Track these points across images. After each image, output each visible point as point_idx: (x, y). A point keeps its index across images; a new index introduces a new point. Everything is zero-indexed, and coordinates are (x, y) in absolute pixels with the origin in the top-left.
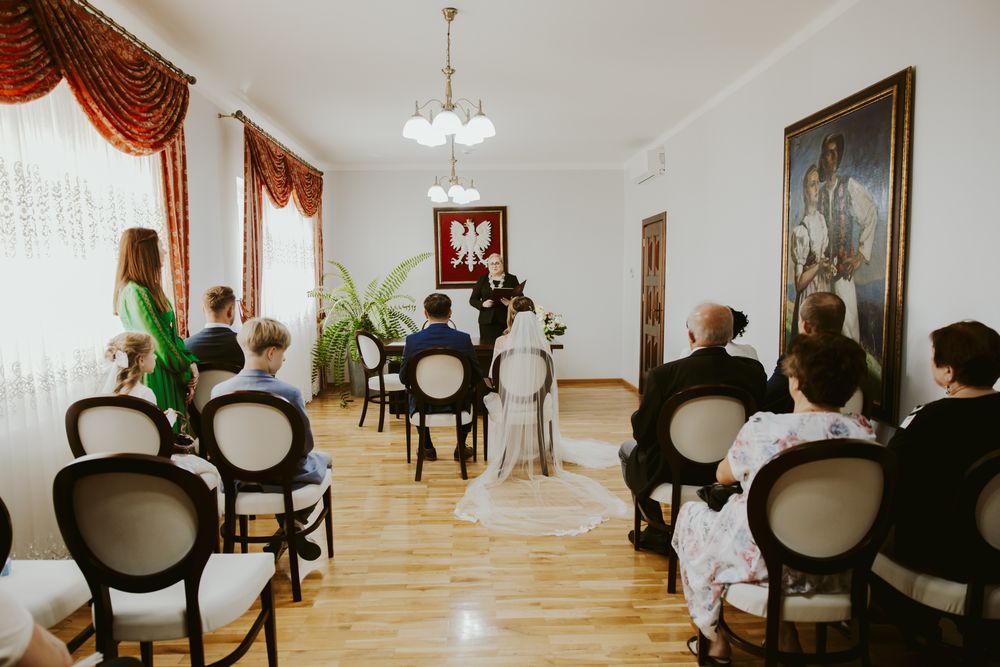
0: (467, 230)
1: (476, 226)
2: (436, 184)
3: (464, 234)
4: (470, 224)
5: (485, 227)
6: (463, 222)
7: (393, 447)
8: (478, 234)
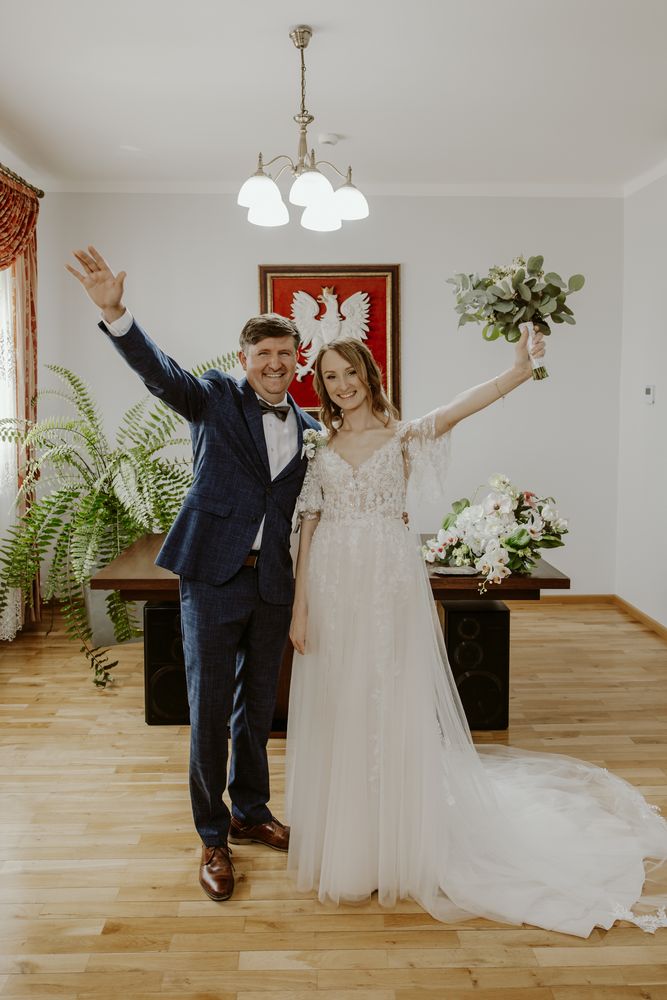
0: (322, 309)
1: (340, 302)
2: (260, 172)
3: (318, 317)
4: (328, 298)
5: (358, 305)
6: (315, 295)
7: (113, 938)
8: (344, 318)
